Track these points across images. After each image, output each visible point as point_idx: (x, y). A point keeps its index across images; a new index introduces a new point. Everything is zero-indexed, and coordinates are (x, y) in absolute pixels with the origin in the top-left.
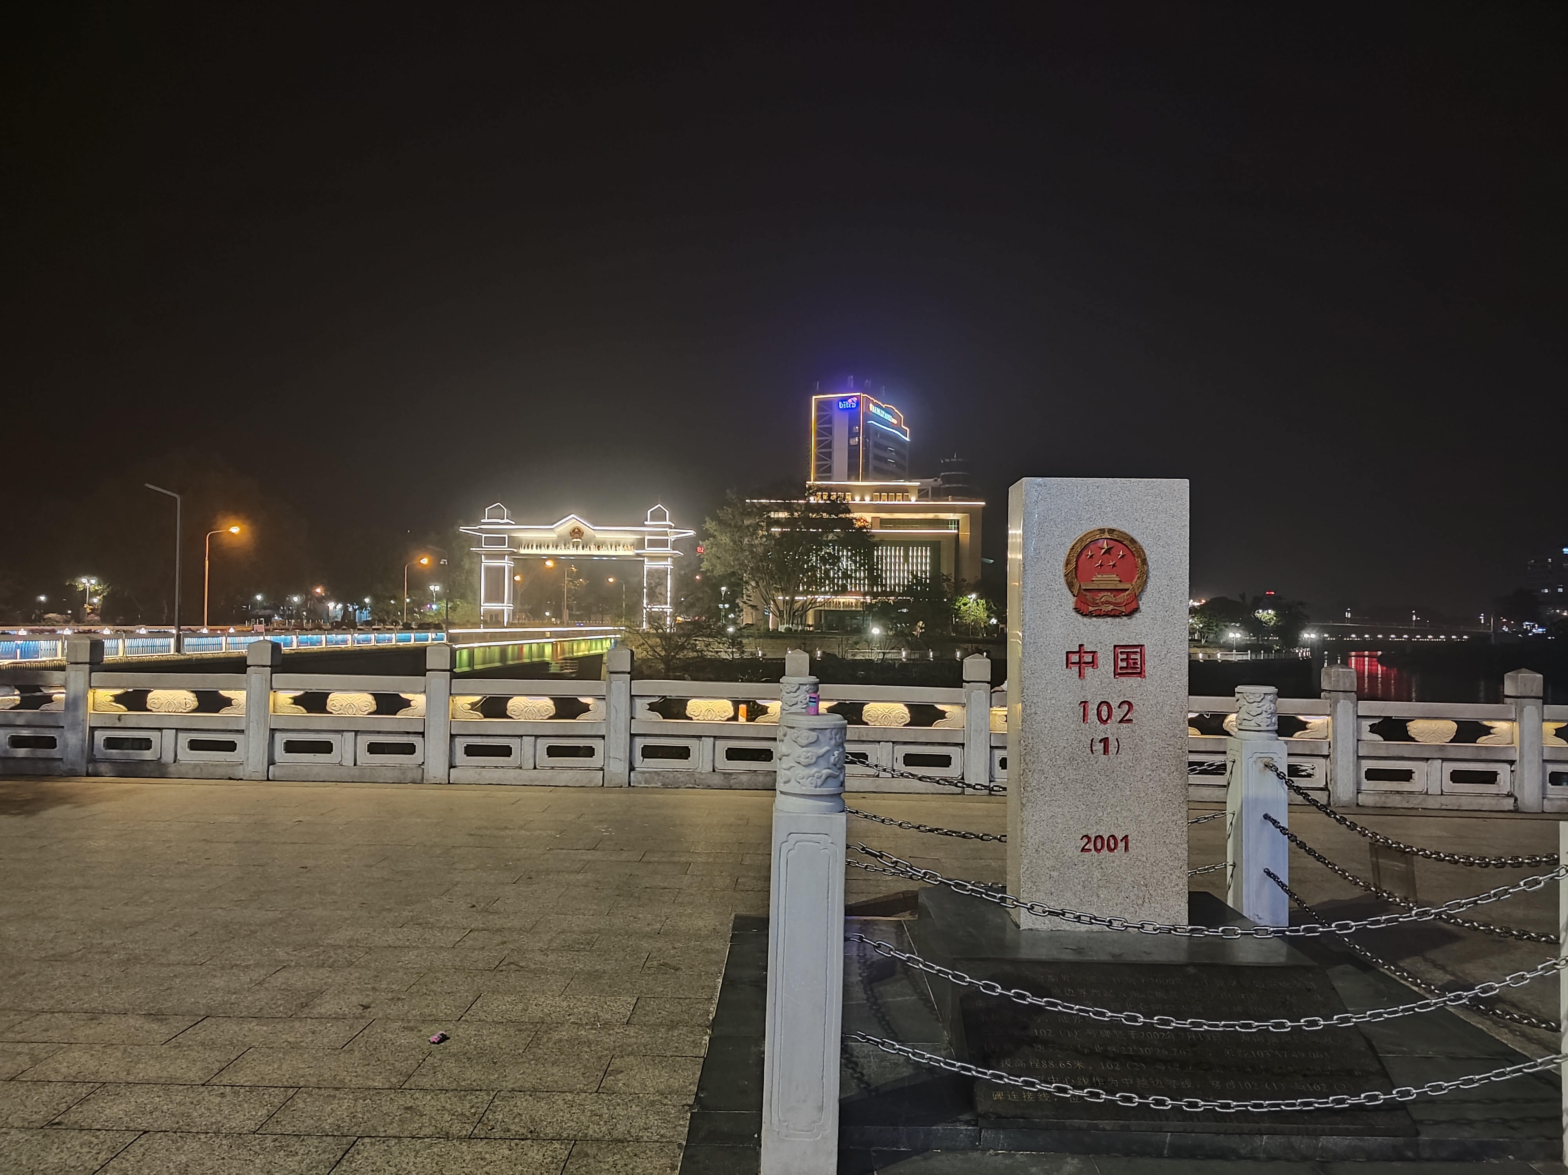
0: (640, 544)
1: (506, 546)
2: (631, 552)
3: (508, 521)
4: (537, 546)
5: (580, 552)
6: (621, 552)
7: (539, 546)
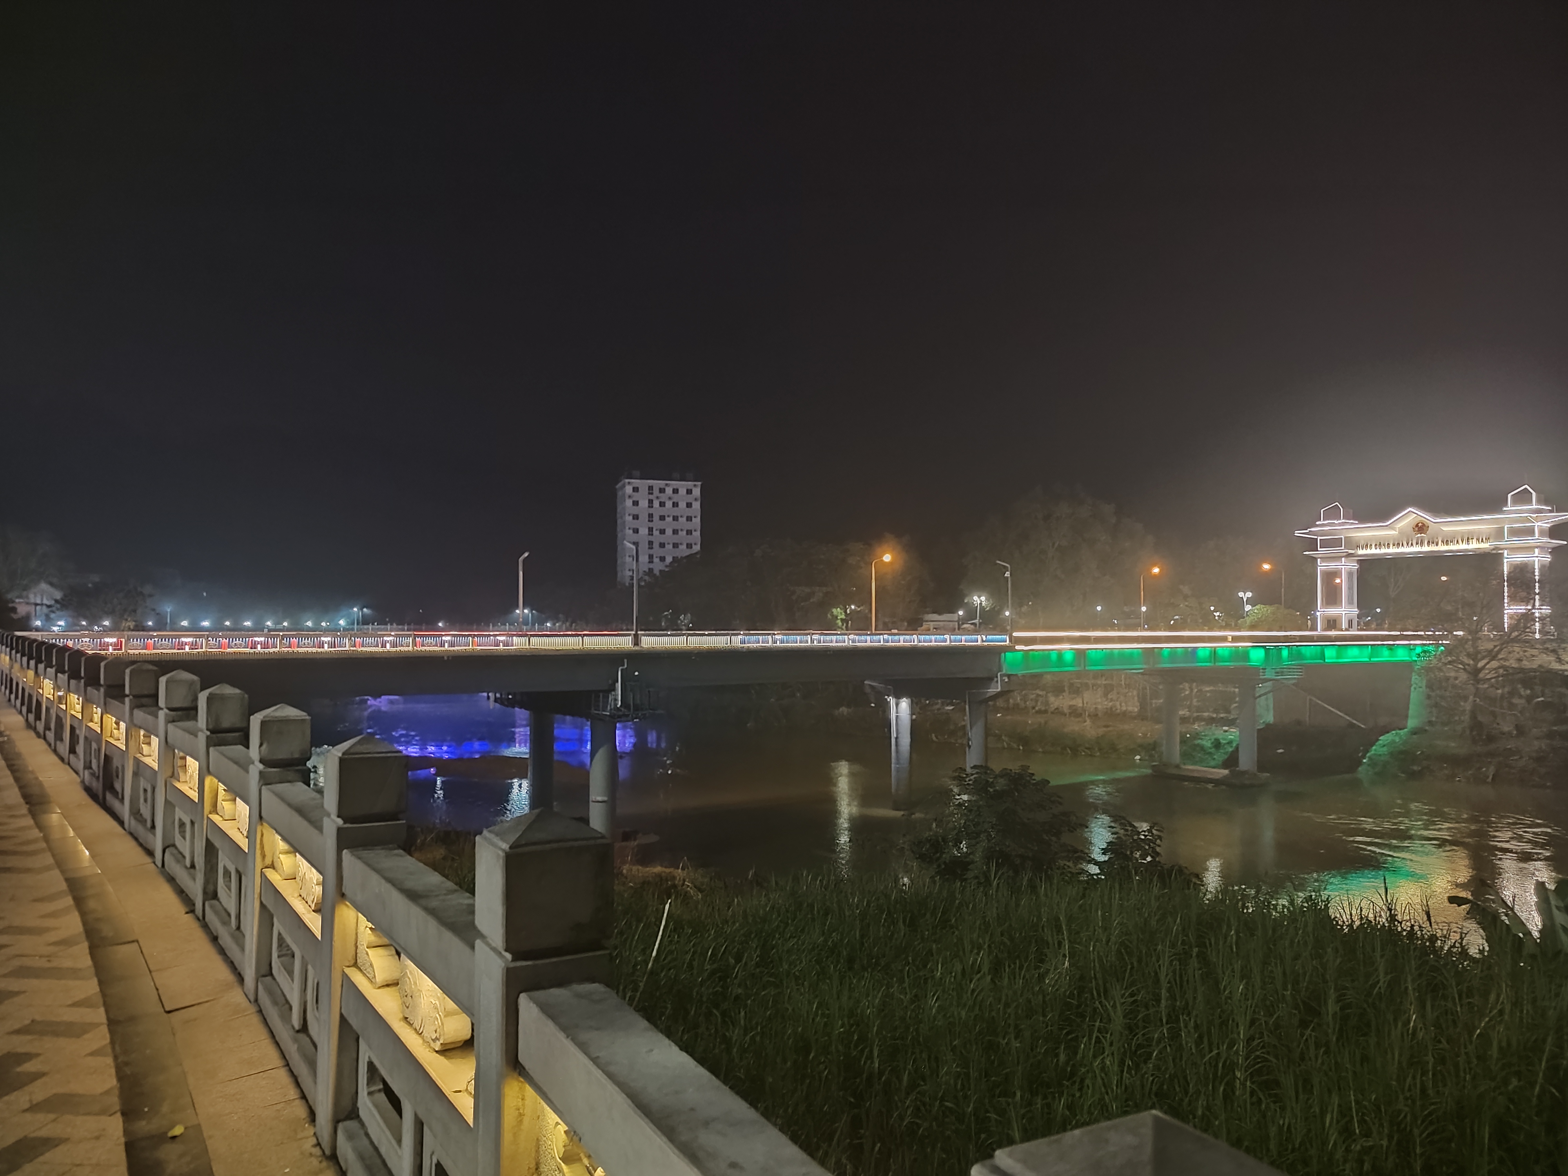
0: (1499, 534)
1: (1343, 548)
2: (1485, 546)
3: (1344, 521)
4: (1376, 545)
5: (1426, 548)
6: (1474, 545)
7: (1379, 545)
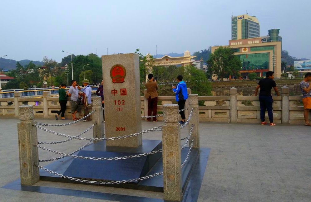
5: (168, 64)
6: (178, 63)
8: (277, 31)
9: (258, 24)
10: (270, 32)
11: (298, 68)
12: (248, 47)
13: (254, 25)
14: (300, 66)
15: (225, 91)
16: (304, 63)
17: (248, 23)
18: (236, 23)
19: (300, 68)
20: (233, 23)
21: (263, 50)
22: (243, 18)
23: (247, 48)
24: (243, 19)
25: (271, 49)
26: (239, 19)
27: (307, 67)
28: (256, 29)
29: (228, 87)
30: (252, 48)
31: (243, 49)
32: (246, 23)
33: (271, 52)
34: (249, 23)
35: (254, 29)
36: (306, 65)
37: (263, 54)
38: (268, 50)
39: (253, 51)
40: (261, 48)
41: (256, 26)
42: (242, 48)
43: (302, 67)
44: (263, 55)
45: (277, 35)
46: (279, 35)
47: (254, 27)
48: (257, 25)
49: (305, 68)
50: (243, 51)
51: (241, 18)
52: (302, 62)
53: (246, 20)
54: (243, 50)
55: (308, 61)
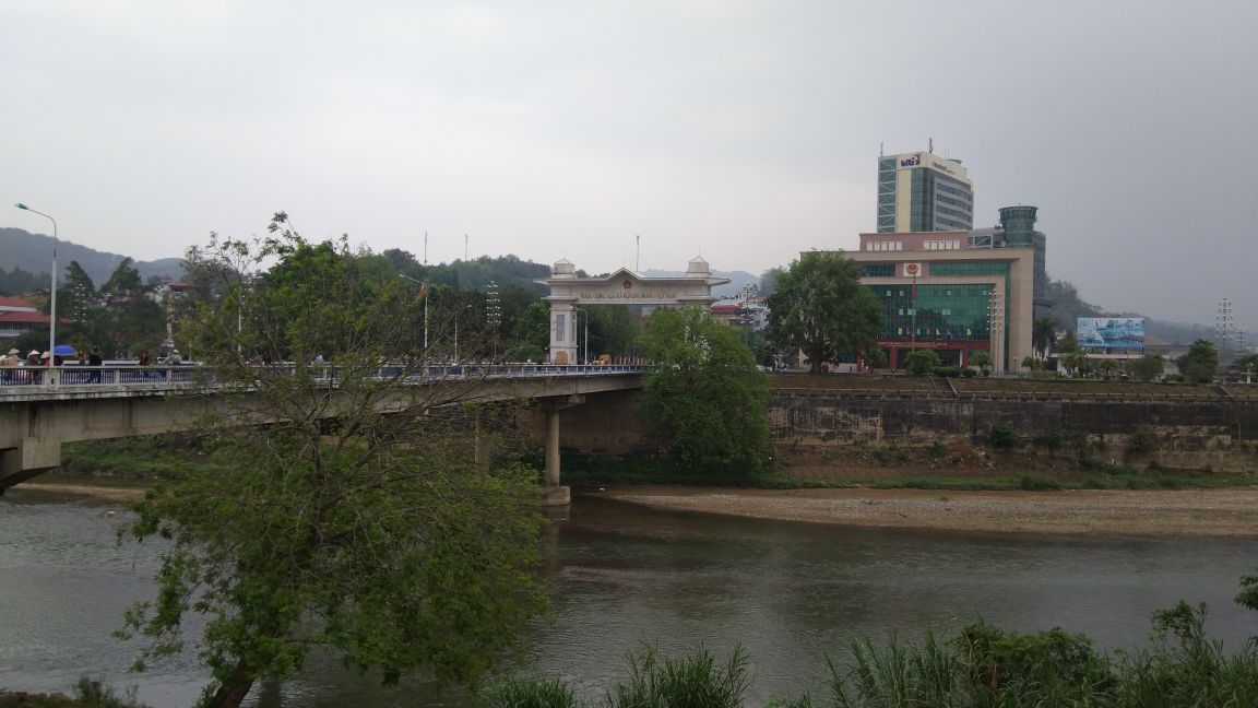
2: (672, 300)
5: (630, 300)
8: (1030, 213)
9: (968, 186)
10: (1007, 215)
11: (1090, 341)
12: (922, 262)
13: (953, 191)
14: (1098, 337)
15: (820, 409)
16: (1110, 325)
17: (932, 182)
18: (893, 177)
19: (1095, 342)
20: (882, 177)
21: (971, 273)
22: (918, 163)
23: (919, 265)
24: (915, 166)
25: (1001, 272)
26: (903, 164)
27: (1122, 339)
28: (959, 203)
29: (830, 396)
30: (937, 266)
31: (906, 266)
32: (925, 181)
33: (1000, 282)
34: (937, 180)
35: (953, 202)
36: (1117, 333)
37: (971, 287)
38: (989, 273)
39: (939, 274)
40: (967, 266)
41: (962, 195)
42: (902, 262)
43: (1105, 340)
44: (974, 290)
45: (1030, 227)
46: (1037, 227)
47: (954, 197)
48: (965, 190)
49: (1113, 345)
50: (906, 274)
51: (910, 162)
52: (1104, 322)
53: (926, 169)
54: (905, 270)
55: (1122, 321)
